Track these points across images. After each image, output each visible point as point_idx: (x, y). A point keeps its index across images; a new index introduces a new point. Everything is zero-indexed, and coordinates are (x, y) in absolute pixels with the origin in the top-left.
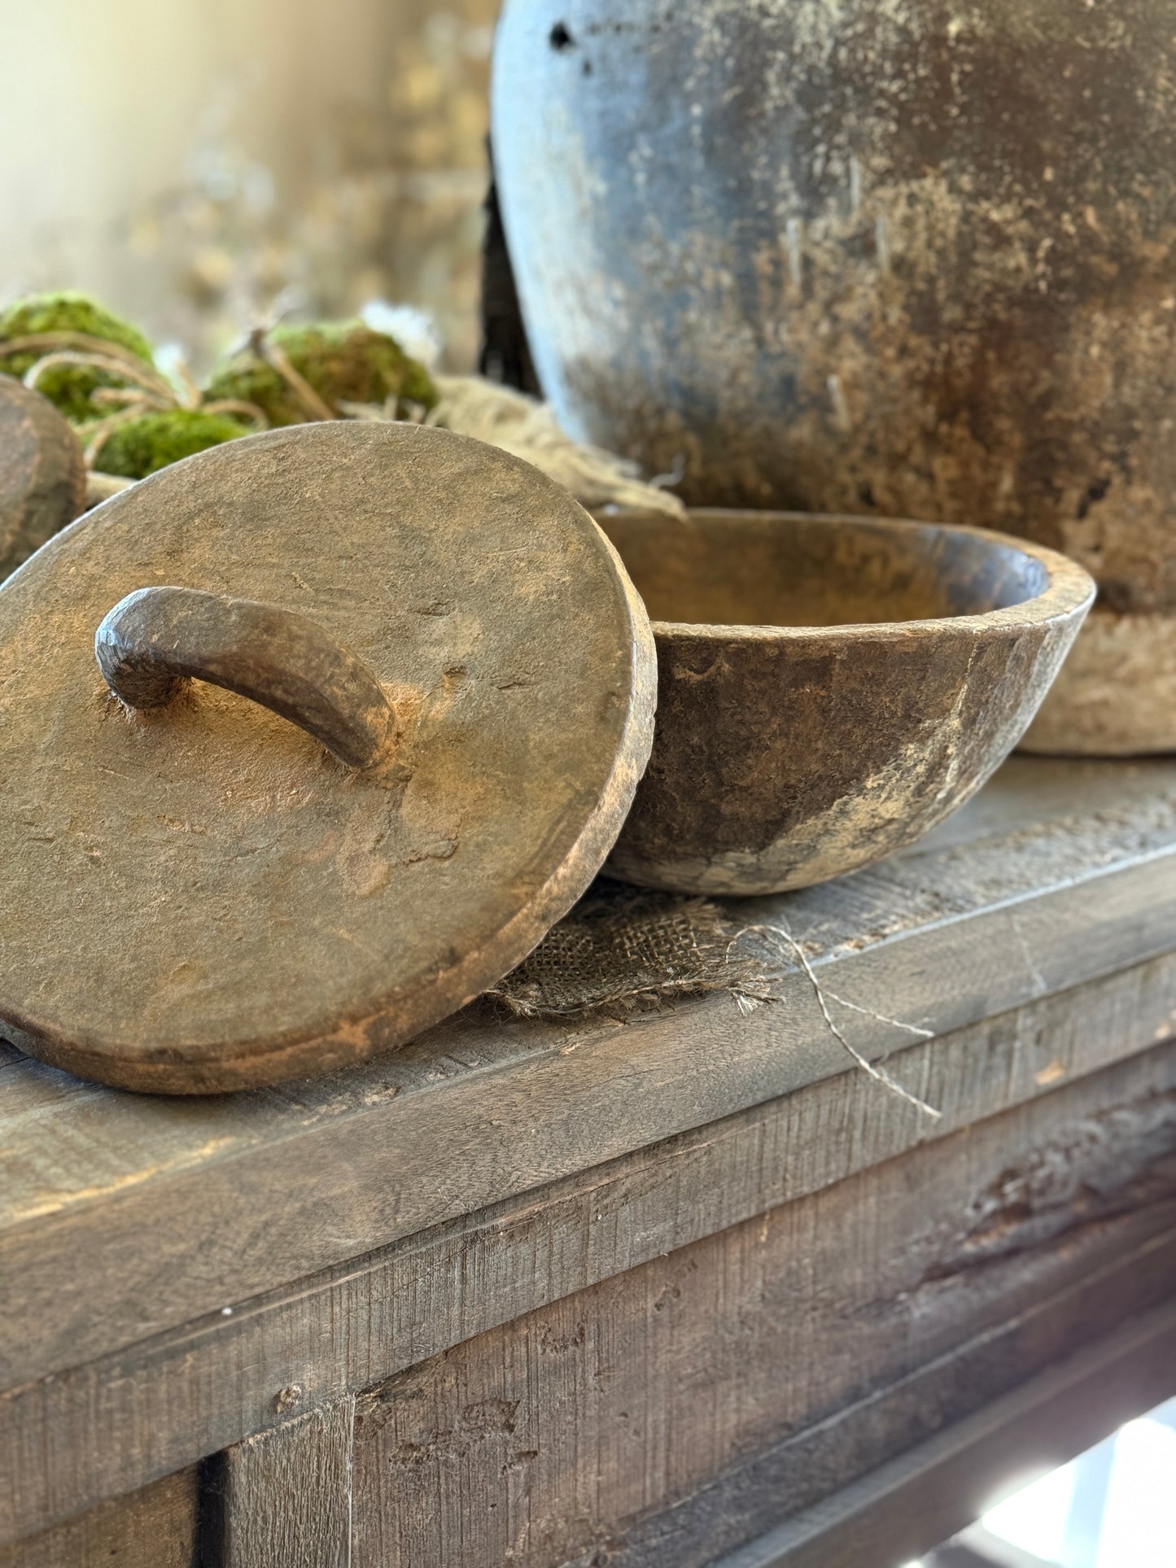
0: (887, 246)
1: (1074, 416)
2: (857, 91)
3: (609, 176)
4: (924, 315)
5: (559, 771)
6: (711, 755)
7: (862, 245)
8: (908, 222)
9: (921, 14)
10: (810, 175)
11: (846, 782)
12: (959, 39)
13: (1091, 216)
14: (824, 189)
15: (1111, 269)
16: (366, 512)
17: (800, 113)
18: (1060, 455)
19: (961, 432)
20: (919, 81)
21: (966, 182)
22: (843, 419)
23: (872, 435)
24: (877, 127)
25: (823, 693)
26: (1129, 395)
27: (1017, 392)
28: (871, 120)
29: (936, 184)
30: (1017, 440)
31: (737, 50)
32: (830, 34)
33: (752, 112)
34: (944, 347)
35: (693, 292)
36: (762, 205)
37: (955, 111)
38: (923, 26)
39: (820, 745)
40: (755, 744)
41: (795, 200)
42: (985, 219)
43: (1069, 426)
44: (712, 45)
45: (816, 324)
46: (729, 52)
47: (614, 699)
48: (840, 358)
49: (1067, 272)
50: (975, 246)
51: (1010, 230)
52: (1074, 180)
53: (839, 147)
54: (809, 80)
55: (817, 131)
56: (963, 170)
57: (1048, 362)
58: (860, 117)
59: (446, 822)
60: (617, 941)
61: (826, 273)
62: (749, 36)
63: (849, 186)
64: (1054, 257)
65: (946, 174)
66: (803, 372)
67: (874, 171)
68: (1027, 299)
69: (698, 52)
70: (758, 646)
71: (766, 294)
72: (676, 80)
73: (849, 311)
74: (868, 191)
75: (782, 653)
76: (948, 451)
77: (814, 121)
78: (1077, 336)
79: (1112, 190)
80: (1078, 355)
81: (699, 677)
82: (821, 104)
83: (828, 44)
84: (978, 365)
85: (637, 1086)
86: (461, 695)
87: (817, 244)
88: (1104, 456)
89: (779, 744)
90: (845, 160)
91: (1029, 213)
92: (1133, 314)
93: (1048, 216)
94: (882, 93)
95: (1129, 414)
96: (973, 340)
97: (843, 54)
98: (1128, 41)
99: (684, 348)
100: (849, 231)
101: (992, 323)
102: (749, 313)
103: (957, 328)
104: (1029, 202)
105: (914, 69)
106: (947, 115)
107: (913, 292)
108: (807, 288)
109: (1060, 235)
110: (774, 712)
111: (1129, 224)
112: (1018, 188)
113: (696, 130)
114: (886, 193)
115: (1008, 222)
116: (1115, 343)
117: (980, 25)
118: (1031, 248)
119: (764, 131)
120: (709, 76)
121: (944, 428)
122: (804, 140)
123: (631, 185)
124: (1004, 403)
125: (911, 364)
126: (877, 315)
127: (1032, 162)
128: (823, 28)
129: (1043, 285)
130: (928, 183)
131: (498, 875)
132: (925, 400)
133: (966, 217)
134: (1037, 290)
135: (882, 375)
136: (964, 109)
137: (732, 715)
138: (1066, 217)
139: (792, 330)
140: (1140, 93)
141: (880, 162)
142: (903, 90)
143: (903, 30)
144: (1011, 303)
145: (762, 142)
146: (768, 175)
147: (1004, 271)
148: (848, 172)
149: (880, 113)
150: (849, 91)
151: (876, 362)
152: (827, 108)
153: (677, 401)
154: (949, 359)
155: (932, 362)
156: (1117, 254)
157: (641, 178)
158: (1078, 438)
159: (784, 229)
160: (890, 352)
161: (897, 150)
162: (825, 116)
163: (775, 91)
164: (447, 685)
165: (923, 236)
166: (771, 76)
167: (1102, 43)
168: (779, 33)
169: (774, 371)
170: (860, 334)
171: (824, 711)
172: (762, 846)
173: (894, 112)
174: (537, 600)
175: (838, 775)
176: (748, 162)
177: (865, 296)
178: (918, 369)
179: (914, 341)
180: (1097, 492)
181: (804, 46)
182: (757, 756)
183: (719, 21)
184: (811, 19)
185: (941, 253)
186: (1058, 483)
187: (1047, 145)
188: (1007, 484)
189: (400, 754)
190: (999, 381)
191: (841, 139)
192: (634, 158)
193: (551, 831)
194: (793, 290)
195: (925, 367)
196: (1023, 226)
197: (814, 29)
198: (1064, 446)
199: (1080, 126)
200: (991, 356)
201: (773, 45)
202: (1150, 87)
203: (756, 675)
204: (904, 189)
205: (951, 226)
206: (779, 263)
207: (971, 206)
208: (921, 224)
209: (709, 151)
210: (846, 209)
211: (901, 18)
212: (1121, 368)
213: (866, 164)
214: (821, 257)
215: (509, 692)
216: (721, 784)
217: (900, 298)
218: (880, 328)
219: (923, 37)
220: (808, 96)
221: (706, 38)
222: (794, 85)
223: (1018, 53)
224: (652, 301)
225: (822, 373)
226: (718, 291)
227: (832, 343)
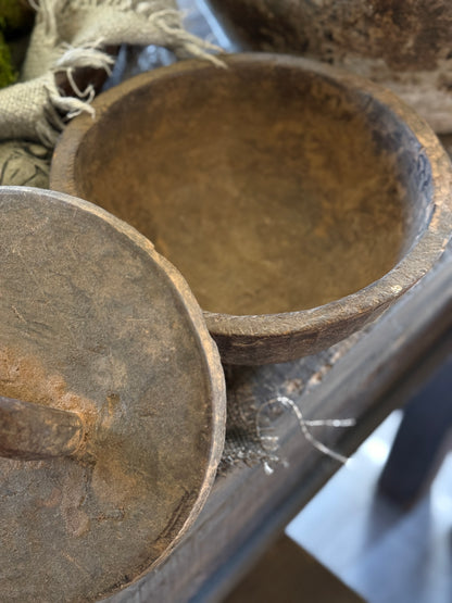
5: (177, 477)
6: (251, 358)
16: (50, 271)
19: (387, 19)
25: (312, 340)
30: (419, 26)
47: (204, 435)
59: (117, 498)
70: (279, 337)
81: (246, 345)
86: (119, 414)
110: (285, 349)
131: (147, 538)
132: (368, 3)
164: (110, 405)
171: (312, 344)
174: (157, 359)
182: (275, 357)
186: (439, 45)
189: (88, 446)
193: (174, 515)
215: (146, 418)
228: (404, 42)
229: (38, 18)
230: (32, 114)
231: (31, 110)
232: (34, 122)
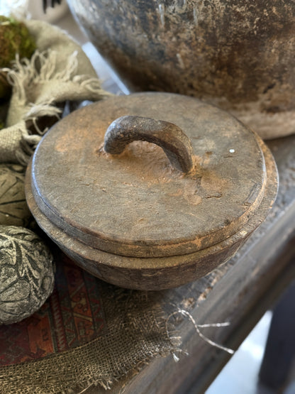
0: (198, 16)
1: (265, 69)
4: (211, 40)
7: (188, 16)
8: (205, 11)
13: (274, 10)
15: (281, 26)
18: (258, 79)
19: (224, 73)
22: (182, 65)
23: (193, 71)
25: (193, 269)
26: (284, 61)
27: (244, 62)
30: (244, 75)
34: (219, 50)
35: (124, 18)
40: (170, 281)
42: (234, 11)
43: (262, 72)
45: (171, 38)
48: (181, 49)
49: (265, 28)
50: (230, 19)
51: (244, 15)
57: (256, 55)
60: (131, 323)
61: (174, 23)
64: (259, 23)
66: (167, 51)
68: (250, 36)
71: (152, 26)
73: (184, 36)
75: (180, 267)
76: (220, 77)
78: (267, 47)
80: (267, 52)
81: (151, 275)
84: (231, 55)
87: (170, 14)
88: (273, 78)
89: (179, 280)
91: (251, 9)
92: (288, 39)
93: (258, 10)
95: (284, 66)
96: (229, 48)
100: (183, 11)
101: (237, 43)
102: (145, 29)
103: (223, 45)
104: (251, 5)
107: (207, 33)
108: (167, 27)
109: (262, 16)
110: (177, 276)
111: (288, 12)
115: (243, 12)
116: (280, 48)
118: (252, 21)
121: (218, 72)
124: (240, 66)
125: (207, 54)
126: (194, 39)
129: (255, 32)
132: (212, 64)
133: (227, 10)
134: (253, 33)
135: (196, 56)
137: (163, 279)
138: (265, 10)
139: (162, 38)
144: (244, 38)
147: (241, 28)
151: (193, 52)
153: (121, 46)
154: (220, 53)
155: (214, 54)
156: (283, 22)
158: (265, 74)
159: (157, 7)
160: (199, 50)
165: (211, 16)
169: (156, 48)
170: (187, 43)
171: (193, 272)
178: (209, 55)
179: (207, 48)
180: (271, 87)
185: (218, 21)
186: (257, 85)
188: (240, 86)
190: (238, 60)
194: (162, 25)
195: (212, 55)
196: (249, 13)
198: (260, 76)
200: (236, 53)
205: (222, 13)
206: (156, 17)
207: (229, 7)
208: (210, 11)
210: (181, 4)
214: (172, 18)
217: (202, 34)
218: (195, 42)
224: (108, 15)
225: (174, 52)
226: (133, 20)
227: (178, 44)
228: (236, 86)
229: (14, 90)
230: (13, 146)
231: (12, 144)
232: (14, 151)
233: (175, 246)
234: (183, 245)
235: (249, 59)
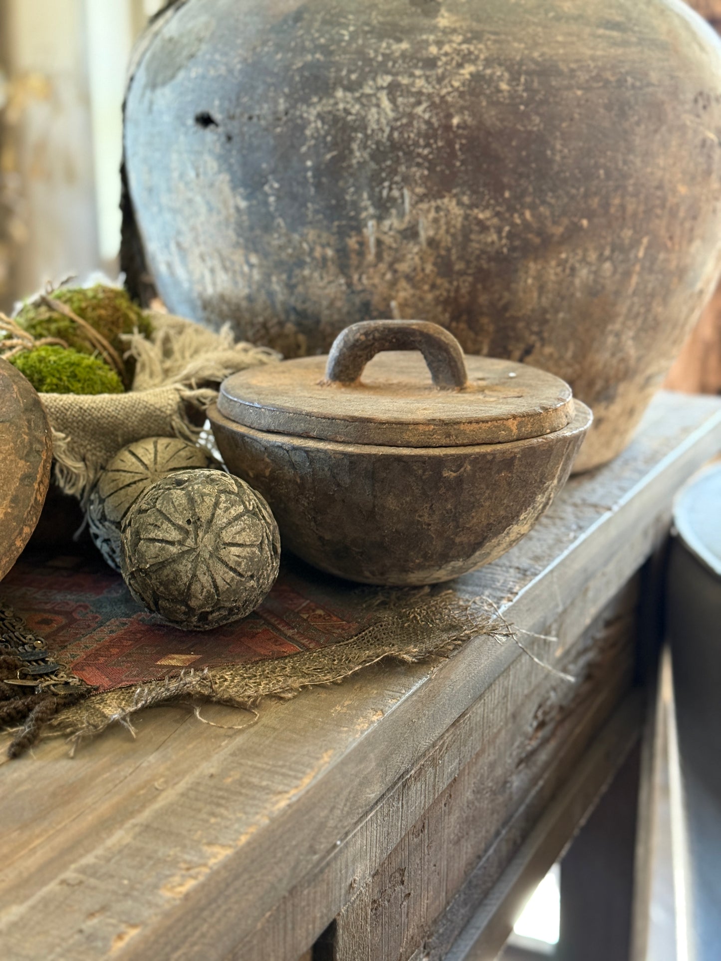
0: (425, 232)
1: (520, 314)
2: (405, 154)
3: (247, 198)
4: (445, 268)
6: (455, 513)
7: (411, 233)
8: (436, 221)
9: (437, 114)
10: (381, 198)
11: (513, 518)
12: (458, 126)
13: (528, 215)
14: (389, 205)
15: (537, 240)
17: (373, 165)
18: (511, 334)
19: (463, 326)
20: (438, 148)
21: (466, 199)
24: (417, 173)
25: (510, 475)
26: (545, 302)
27: (492, 304)
28: (414, 169)
29: (450, 201)
30: (491, 328)
31: (333, 132)
32: (388, 124)
33: (345, 165)
34: (455, 283)
35: (308, 259)
36: (352, 214)
37: (458, 164)
38: (439, 120)
39: (505, 501)
40: (476, 504)
41: (371, 211)
42: (476, 218)
43: (516, 319)
44: (317, 129)
45: (384, 275)
46: (328, 133)
48: (398, 291)
49: (517, 243)
50: (471, 231)
51: (488, 223)
52: (519, 197)
53: (396, 183)
54: (378, 148)
55: (384, 175)
56: (464, 193)
57: (508, 288)
58: (408, 168)
61: (390, 248)
62: (340, 125)
63: (403, 202)
64: (510, 236)
65: (455, 195)
66: (376, 299)
67: (417, 195)
68: (498, 257)
69: (308, 132)
70: (484, 455)
71: (354, 260)
72: (294, 147)
73: (403, 267)
74: (414, 205)
75: (494, 458)
77: (382, 170)
78: (521, 274)
79: (537, 201)
80: (522, 284)
81: (455, 474)
82: (385, 161)
83: (387, 130)
84: (473, 293)
85: (453, 689)
87: (385, 233)
88: (532, 333)
89: (487, 504)
90: (401, 189)
91: (497, 214)
92: (547, 262)
93: (507, 215)
94: (419, 155)
95: (545, 311)
96: (470, 279)
97: (396, 135)
98: (542, 126)
99: (300, 289)
100: (404, 226)
101: (480, 270)
102: (343, 268)
103: (462, 273)
104: (498, 209)
105: (436, 142)
106: (454, 165)
107: (439, 256)
108: (379, 256)
109: (513, 225)
110: (487, 488)
111: (546, 218)
112: (492, 202)
113: (309, 174)
114: (424, 206)
115: (488, 219)
116: (538, 277)
117: (469, 120)
118: (499, 231)
119: (352, 175)
120: (315, 146)
122: (376, 180)
123: (266, 204)
124: (485, 310)
125: (437, 293)
126: (419, 268)
127: (499, 188)
128: (383, 121)
129: (505, 250)
130: (446, 200)
132: (444, 311)
133: (466, 217)
134: (502, 253)
135: (421, 299)
136: (463, 162)
137: (468, 492)
138: (516, 215)
139: (369, 278)
140: (549, 152)
141: (420, 190)
142: (430, 153)
143: (428, 123)
144: (490, 259)
145: (351, 181)
146: (355, 197)
147: (486, 244)
148: (402, 196)
149: (419, 165)
150: (401, 154)
151: (418, 293)
152: (389, 163)
153: (293, 317)
154: (457, 289)
155: (448, 291)
156: (540, 233)
157: (272, 199)
158: (521, 325)
159: (366, 226)
160: (426, 287)
161: (429, 184)
162: (389, 167)
163: (358, 154)
165: (444, 228)
166: (355, 146)
167: (529, 128)
168: (357, 123)
169: (357, 300)
170: (409, 278)
171: (509, 484)
172: (469, 556)
173: (426, 164)
175: (510, 515)
176: (344, 191)
177: (413, 259)
178: (441, 295)
179: (439, 281)
180: (529, 350)
181: (373, 131)
182: (477, 511)
183: (319, 116)
184: (376, 116)
185: (453, 236)
186: (510, 348)
187: (505, 180)
190: (483, 299)
191: (397, 178)
192: (266, 188)
194: (371, 257)
195: (445, 294)
196: (495, 221)
197: (378, 121)
198: (514, 329)
199: (521, 169)
200: (479, 286)
201: (355, 130)
202: (553, 149)
203: (481, 469)
204: (433, 204)
205: (459, 222)
206: (362, 244)
207: (469, 212)
208: (443, 221)
209: (318, 185)
210: (401, 215)
211: (427, 116)
212: (542, 289)
213: (412, 191)
214: (388, 240)
216: (458, 527)
217: (432, 259)
218: (421, 275)
219: (439, 126)
220: (378, 155)
221: (313, 125)
222: (368, 150)
223: (489, 133)
224: (279, 265)
225: (387, 300)
226: (324, 259)
227: (393, 284)
230: (169, 407)
231: (169, 404)
232: (171, 415)
233: (484, 426)
234: (495, 427)
235: (497, 296)
